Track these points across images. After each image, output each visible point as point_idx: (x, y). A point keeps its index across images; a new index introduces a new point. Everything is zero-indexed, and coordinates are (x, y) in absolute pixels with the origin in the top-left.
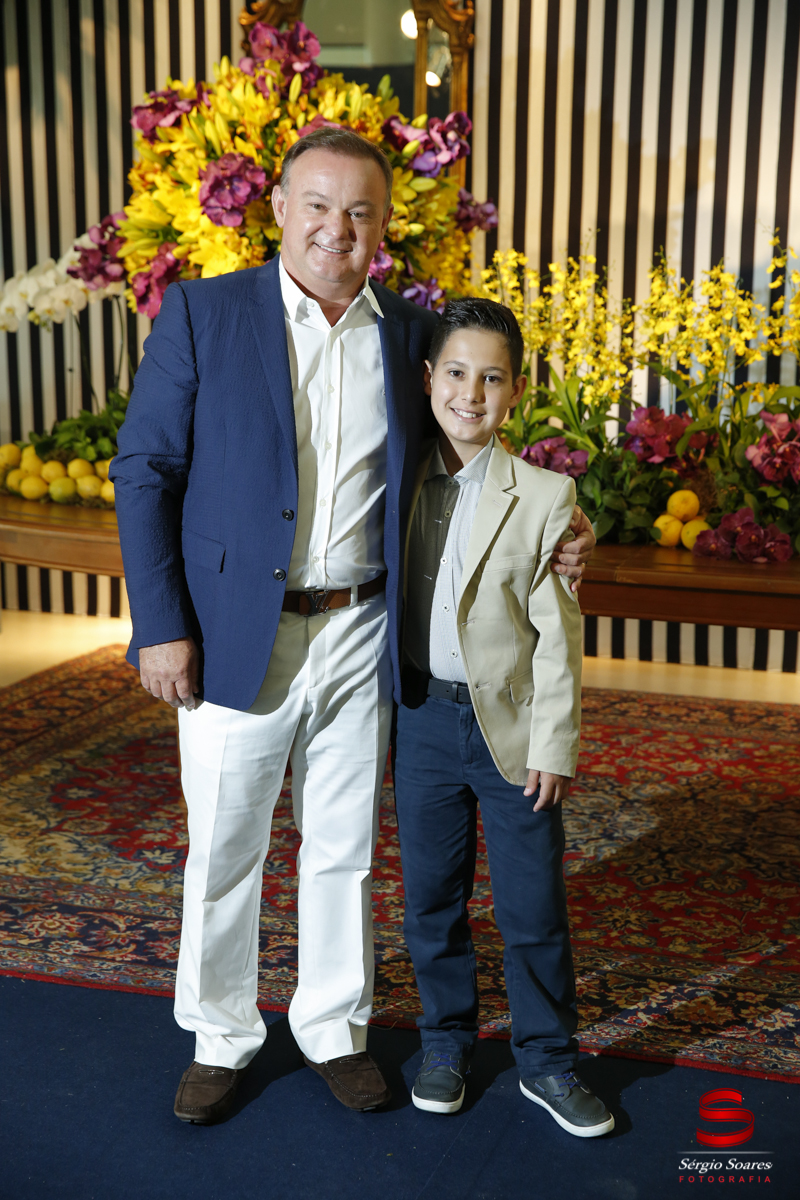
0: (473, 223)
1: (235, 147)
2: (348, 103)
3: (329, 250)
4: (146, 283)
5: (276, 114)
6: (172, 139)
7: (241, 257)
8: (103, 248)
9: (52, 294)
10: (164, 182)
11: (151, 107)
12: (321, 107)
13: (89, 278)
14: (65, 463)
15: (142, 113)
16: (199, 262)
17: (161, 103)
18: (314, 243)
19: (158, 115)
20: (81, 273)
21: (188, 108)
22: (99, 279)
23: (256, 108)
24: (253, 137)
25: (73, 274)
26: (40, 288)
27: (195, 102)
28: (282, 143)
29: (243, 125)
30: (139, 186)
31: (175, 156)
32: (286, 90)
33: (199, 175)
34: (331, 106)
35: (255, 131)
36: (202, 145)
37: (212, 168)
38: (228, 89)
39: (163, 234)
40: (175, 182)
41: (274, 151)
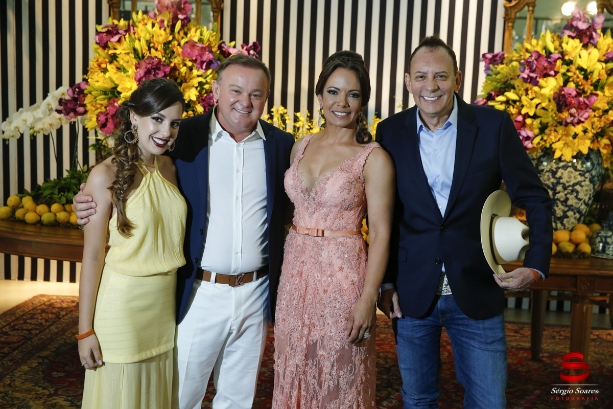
1: (150, 53)
2: (201, 35)
3: (242, 112)
4: (106, 117)
5: (171, 38)
6: (115, 47)
8: (74, 99)
9: (42, 121)
10: (112, 68)
11: (106, 32)
12: (189, 36)
13: (67, 114)
14: (49, 206)
15: (101, 35)
17: (110, 30)
18: (234, 108)
19: (109, 36)
20: (63, 112)
21: (125, 34)
22: (72, 114)
23: (161, 35)
24: (159, 49)
25: (59, 112)
26: (34, 118)
27: (127, 30)
28: (173, 52)
29: (153, 43)
30: (97, 69)
31: (118, 56)
32: (173, 27)
33: (135, 66)
34: (194, 35)
35: (160, 46)
36: (133, 51)
37: (144, 63)
38: (143, 25)
39: (111, 93)
40: (118, 69)
41: (169, 56)
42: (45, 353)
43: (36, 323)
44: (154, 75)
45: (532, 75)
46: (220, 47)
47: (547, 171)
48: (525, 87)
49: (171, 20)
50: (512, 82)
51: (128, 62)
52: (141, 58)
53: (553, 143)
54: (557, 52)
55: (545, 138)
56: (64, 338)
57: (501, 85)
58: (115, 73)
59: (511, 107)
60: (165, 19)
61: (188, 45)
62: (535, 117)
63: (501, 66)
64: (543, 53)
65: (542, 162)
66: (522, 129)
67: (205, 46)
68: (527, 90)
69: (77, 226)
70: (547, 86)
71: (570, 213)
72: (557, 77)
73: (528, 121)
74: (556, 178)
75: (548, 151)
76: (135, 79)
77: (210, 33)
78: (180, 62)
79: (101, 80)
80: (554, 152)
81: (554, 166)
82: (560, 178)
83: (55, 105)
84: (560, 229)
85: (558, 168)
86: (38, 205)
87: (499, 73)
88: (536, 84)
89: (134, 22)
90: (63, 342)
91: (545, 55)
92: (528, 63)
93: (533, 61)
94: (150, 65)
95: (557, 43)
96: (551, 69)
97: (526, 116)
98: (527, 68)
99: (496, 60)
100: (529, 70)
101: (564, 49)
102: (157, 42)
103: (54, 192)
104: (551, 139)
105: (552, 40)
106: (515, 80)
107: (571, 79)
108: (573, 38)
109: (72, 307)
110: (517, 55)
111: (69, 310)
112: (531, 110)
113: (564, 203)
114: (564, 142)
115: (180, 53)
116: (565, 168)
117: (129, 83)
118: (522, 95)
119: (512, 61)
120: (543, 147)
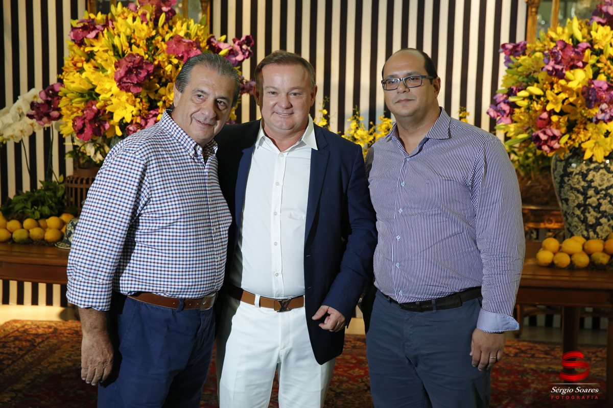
0: (245, 91)
1: (131, 50)
2: (188, 28)
4: (83, 122)
5: (154, 33)
6: (92, 44)
7: (137, 109)
8: (48, 103)
9: (12, 127)
10: (89, 67)
11: (81, 28)
12: (174, 30)
13: (40, 119)
14: (21, 222)
15: (76, 30)
16: (111, 111)
17: (86, 25)
18: (274, 112)
19: (85, 32)
20: (36, 116)
21: (102, 29)
22: (45, 119)
23: (143, 30)
24: (141, 45)
25: (30, 117)
26: (3, 124)
27: (106, 25)
28: (157, 49)
29: (135, 38)
30: (72, 69)
31: (95, 53)
32: (156, 21)
33: (115, 65)
34: (180, 29)
35: (142, 42)
36: (112, 48)
37: (124, 62)
38: (123, 19)
39: (88, 95)
40: (96, 68)
41: (153, 52)
42: (18, 386)
43: (9, 352)
44: (137, 75)
45: (557, 67)
46: (209, 42)
47: (576, 174)
48: (551, 81)
49: (154, 13)
50: (536, 75)
51: (107, 60)
52: (121, 56)
53: (583, 142)
54: (585, 40)
55: (574, 137)
56: (39, 369)
57: (523, 78)
58: (92, 73)
59: (535, 103)
60: (147, 12)
61: (173, 41)
62: (562, 113)
63: (523, 58)
64: (570, 42)
65: (571, 164)
66: (547, 127)
67: (192, 41)
68: (552, 84)
69: (52, 244)
70: (575, 79)
71: (603, 220)
72: (585, 69)
73: (555, 118)
74: (587, 181)
75: (578, 151)
76: (115, 79)
77: (198, 27)
78: (164, 60)
79: (77, 81)
80: (584, 152)
81: (585, 168)
82: (592, 181)
83: (26, 109)
84: (593, 238)
85: (589, 170)
86: (8, 220)
87: (521, 65)
88: (562, 76)
89: (112, 16)
90: (39, 373)
91: (571, 44)
92: (552, 54)
93: (558, 52)
94: (132, 64)
95: (585, 31)
96: (579, 60)
97: (552, 112)
98: (551, 59)
99: (517, 50)
100: (554, 62)
101: (593, 37)
102: (138, 37)
103: (27, 206)
104: (581, 138)
105: (580, 27)
106: (539, 72)
107: (601, 71)
108: (603, 25)
109: (49, 334)
110: (541, 45)
111: (46, 336)
112: (557, 107)
113: (596, 209)
114: (594, 141)
115: (165, 49)
116: (597, 170)
117: (108, 84)
118: (546, 89)
119: (535, 51)
120: (571, 148)
